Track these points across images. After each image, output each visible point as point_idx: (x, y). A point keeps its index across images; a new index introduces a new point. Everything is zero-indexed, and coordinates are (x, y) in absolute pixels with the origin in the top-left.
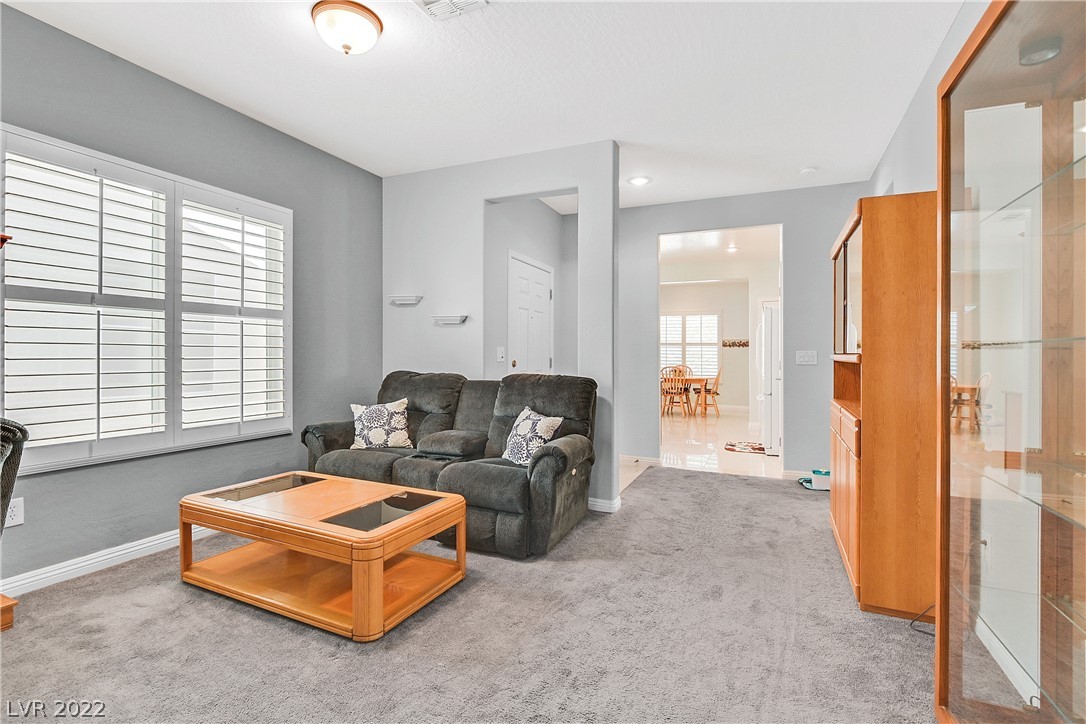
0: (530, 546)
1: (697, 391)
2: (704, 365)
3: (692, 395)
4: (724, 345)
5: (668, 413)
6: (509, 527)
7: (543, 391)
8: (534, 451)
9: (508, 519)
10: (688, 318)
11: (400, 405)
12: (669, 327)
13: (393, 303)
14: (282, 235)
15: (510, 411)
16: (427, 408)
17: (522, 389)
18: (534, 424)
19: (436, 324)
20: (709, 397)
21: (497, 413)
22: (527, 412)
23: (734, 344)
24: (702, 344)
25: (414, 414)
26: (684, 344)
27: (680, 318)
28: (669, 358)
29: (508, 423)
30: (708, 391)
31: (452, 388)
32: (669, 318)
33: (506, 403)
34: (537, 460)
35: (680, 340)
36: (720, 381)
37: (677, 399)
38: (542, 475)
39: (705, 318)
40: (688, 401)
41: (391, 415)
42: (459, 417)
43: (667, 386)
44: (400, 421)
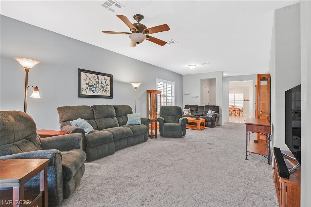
0: (212, 126)
1: (238, 111)
2: (239, 105)
3: (236, 112)
4: (245, 100)
5: (231, 115)
6: (210, 123)
7: (212, 107)
8: (212, 115)
9: (209, 123)
10: (235, 94)
11: (189, 109)
12: (231, 96)
13: (185, 94)
14: (173, 86)
15: (207, 110)
16: (193, 110)
17: (208, 107)
18: (211, 112)
19: (192, 97)
20: (240, 112)
21: (204, 110)
22: (210, 110)
23: (247, 100)
24: (239, 100)
25: (191, 110)
26: (234, 100)
27: (233, 94)
28: (231, 103)
29: (207, 112)
30: (240, 111)
31: (196, 107)
32: (231, 94)
33: (206, 109)
34: (213, 115)
35: (233, 99)
36: (243, 109)
37: (233, 112)
38: (214, 117)
39: (240, 94)
40: (235, 113)
41: (189, 111)
42: (198, 111)
43: (230, 109)
44: (190, 111)
